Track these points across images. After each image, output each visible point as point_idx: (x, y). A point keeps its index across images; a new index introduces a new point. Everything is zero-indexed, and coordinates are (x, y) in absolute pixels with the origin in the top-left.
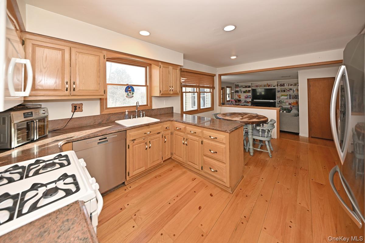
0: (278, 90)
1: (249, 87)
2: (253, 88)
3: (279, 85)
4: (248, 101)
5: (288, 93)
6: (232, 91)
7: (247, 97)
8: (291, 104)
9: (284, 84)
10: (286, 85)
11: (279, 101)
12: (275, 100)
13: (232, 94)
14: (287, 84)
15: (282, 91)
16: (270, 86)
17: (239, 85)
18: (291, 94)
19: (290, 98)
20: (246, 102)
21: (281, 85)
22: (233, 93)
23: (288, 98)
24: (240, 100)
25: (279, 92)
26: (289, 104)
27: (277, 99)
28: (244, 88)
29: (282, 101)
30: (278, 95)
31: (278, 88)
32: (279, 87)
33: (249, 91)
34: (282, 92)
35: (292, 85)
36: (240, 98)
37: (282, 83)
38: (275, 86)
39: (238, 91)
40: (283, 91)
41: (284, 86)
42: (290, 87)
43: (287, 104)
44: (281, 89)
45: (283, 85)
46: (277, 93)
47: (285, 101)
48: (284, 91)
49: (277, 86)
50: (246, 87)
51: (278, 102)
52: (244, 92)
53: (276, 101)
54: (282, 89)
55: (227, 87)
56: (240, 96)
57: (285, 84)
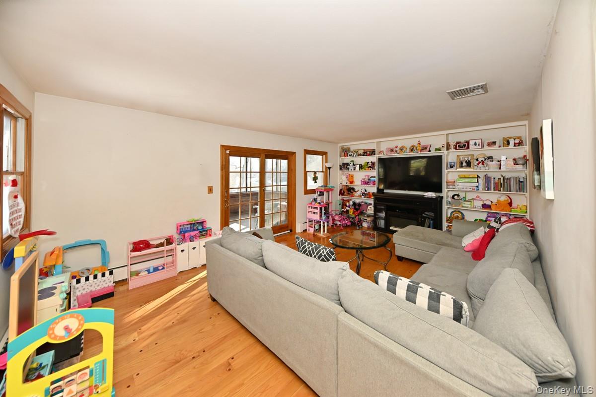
0: (450, 160)
1: (373, 153)
2: (383, 156)
3: (452, 144)
4: (369, 193)
5: (481, 170)
6: (328, 165)
7: (367, 180)
8: (489, 207)
9: (468, 143)
10: (475, 144)
11: (453, 197)
12: (441, 191)
13: (327, 171)
14: (478, 142)
15: (462, 163)
16: (426, 148)
17: (352, 149)
18: (490, 175)
19: (487, 188)
20: (365, 194)
21: (459, 146)
22: (329, 168)
23: (481, 187)
24: (353, 189)
25: (452, 167)
26: (485, 206)
27: (445, 189)
28: (360, 155)
29: (462, 195)
30: (448, 175)
31: (450, 156)
32: (452, 150)
33: (373, 164)
34: (461, 166)
35: (494, 143)
36: (352, 182)
37: (462, 139)
38: (440, 150)
39: (348, 164)
40: (464, 164)
41: (468, 148)
42: (488, 151)
43: (479, 204)
44: (458, 156)
45: (466, 145)
46: (445, 171)
47: (470, 196)
48: (469, 164)
49: (448, 149)
50: (365, 153)
51: (450, 200)
52: (361, 167)
53: (444, 194)
54: (461, 158)
55: (308, 152)
56: (352, 176)
57: (472, 143)
